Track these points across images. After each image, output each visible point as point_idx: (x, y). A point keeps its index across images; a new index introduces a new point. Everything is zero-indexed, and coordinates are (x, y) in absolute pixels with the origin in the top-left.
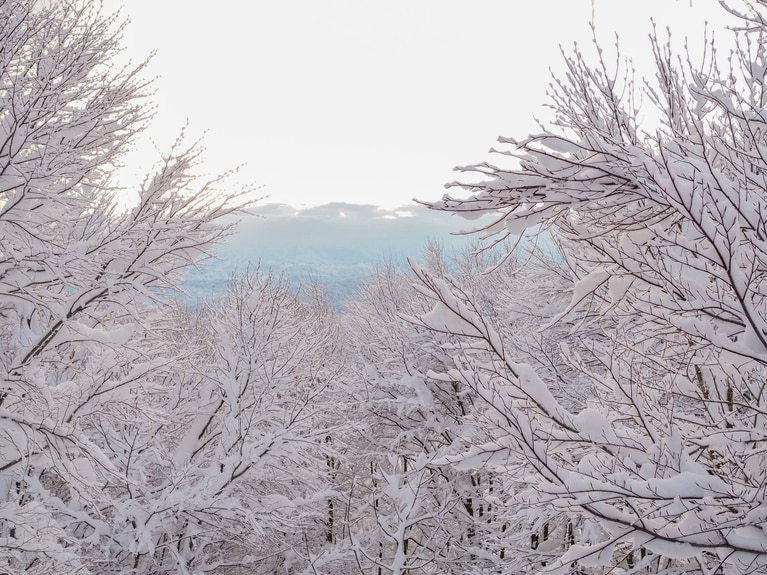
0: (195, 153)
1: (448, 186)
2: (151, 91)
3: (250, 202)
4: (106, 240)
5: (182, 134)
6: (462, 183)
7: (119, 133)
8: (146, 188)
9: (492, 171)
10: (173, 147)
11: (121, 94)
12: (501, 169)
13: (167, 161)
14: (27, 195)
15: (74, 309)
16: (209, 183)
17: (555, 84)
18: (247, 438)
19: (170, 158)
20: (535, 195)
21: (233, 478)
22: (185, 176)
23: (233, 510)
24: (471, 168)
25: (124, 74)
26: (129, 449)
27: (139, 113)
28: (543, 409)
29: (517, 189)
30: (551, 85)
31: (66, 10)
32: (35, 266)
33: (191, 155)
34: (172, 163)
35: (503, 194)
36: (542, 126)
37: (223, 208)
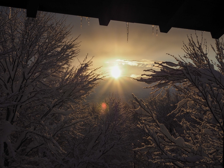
0: (90, 63)
1: (142, 75)
2: (79, 46)
3: (104, 77)
4: (62, 86)
5: (86, 58)
6: (146, 74)
7: (70, 57)
8: (76, 72)
9: (153, 71)
10: (84, 61)
11: (70, 47)
12: (156, 71)
13: (82, 65)
14: (42, 74)
15: (55, 105)
16: (92, 71)
17: (185, 46)
18: (107, 143)
19: (83, 64)
20: (166, 78)
21: (103, 154)
22: (87, 69)
23: (102, 163)
24: (148, 70)
25: (71, 41)
26: (74, 144)
27: (75, 52)
28: (166, 137)
29: (161, 76)
30: (184, 46)
31: (57, 24)
32: (43, 92)
33: (89, 63)
34: (83, 66)
35: (157, 78)
36: (181, 58)
37: (96, 78)
